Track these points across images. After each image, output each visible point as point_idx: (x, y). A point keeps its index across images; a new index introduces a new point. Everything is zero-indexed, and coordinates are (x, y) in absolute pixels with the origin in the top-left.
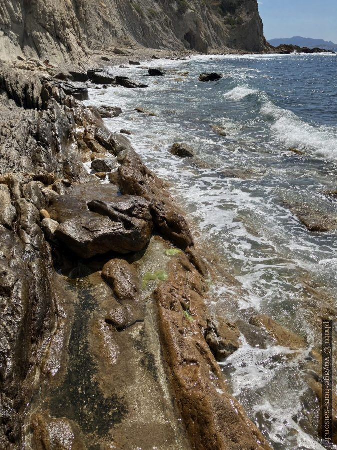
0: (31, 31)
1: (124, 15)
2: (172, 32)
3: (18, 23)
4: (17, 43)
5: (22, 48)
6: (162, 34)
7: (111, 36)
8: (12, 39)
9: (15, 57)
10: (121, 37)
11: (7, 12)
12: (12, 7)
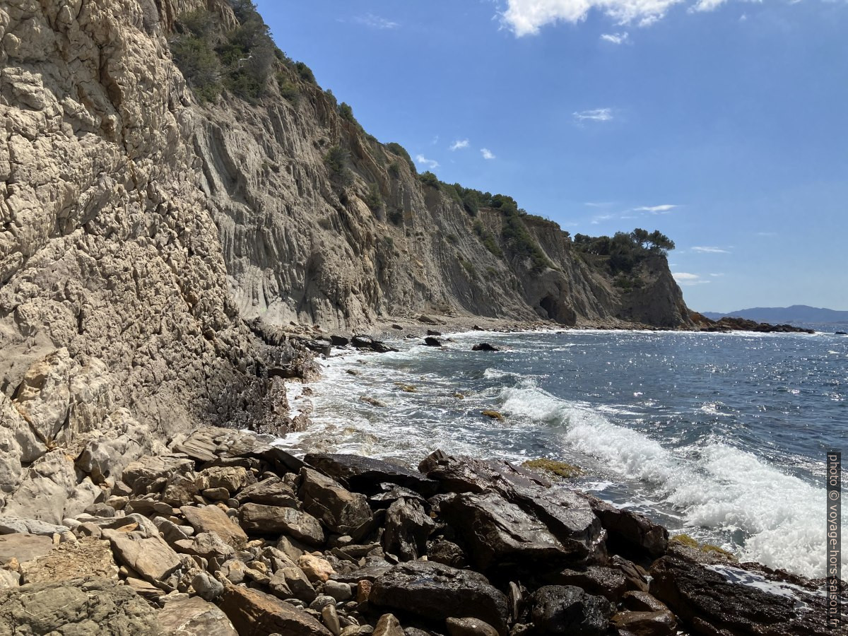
0: (311, 297)
1: (448, 275)
2: (519, 296)
3: (299, 289)
4: (293, 308)
5: (298, 314)
6: (502, 298)
7: (424, 301)
8: (289, 305)
9: (288, 322)
10: (438, 301)
11: (289, 279)
12: (295, 274)
